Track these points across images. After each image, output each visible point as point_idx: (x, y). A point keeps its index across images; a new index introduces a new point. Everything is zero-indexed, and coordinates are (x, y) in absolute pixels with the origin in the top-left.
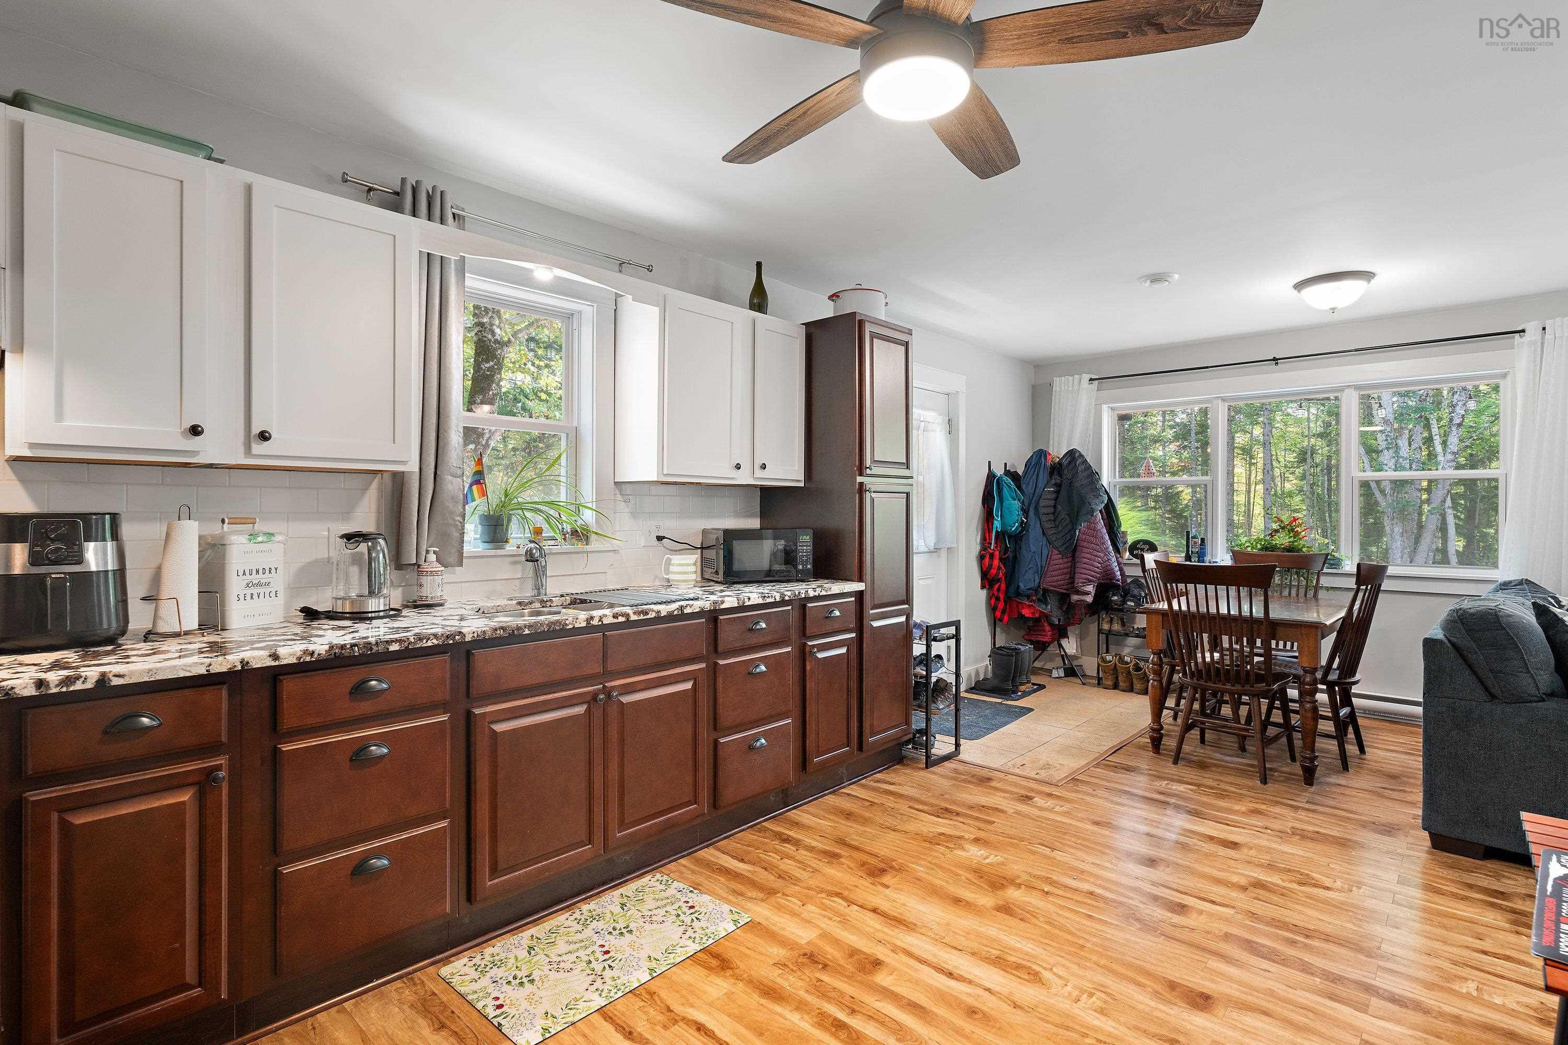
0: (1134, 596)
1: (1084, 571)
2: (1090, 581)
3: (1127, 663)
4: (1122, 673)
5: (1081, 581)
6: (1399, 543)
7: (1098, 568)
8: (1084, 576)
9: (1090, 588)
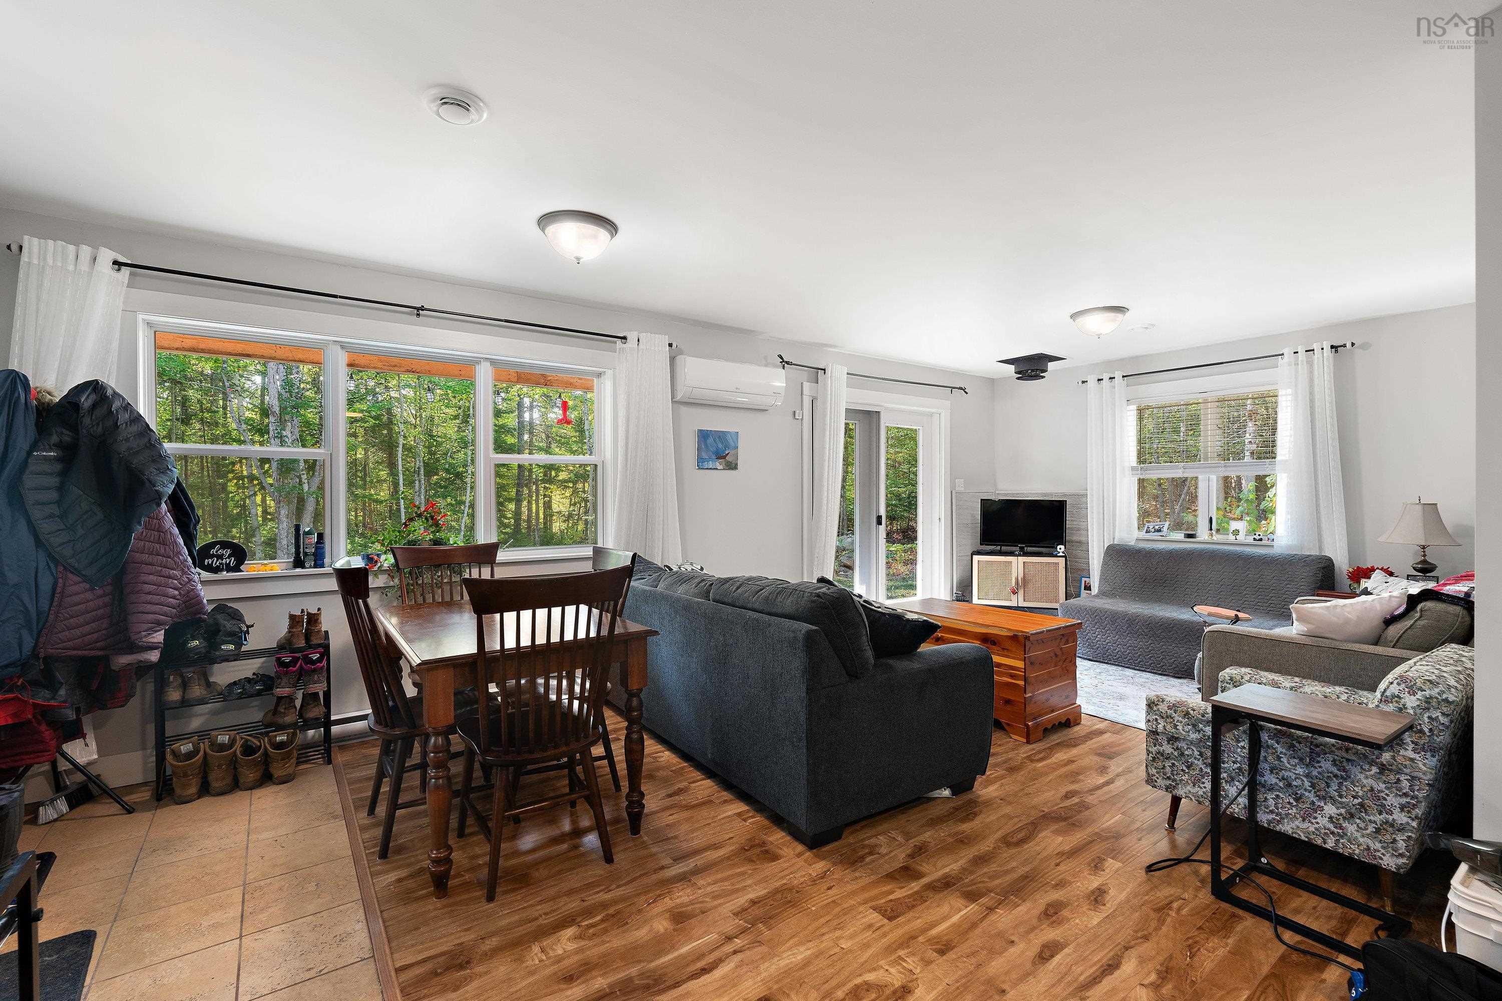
0: (232, 634)
1: (149, 607)
2: (159, 623)
3: (222, 747)
4: (220, 766)
5: (146, 626)
6: (285, 524)
7: (174, 597)
8: (151, 617)
9: (159, 637)
